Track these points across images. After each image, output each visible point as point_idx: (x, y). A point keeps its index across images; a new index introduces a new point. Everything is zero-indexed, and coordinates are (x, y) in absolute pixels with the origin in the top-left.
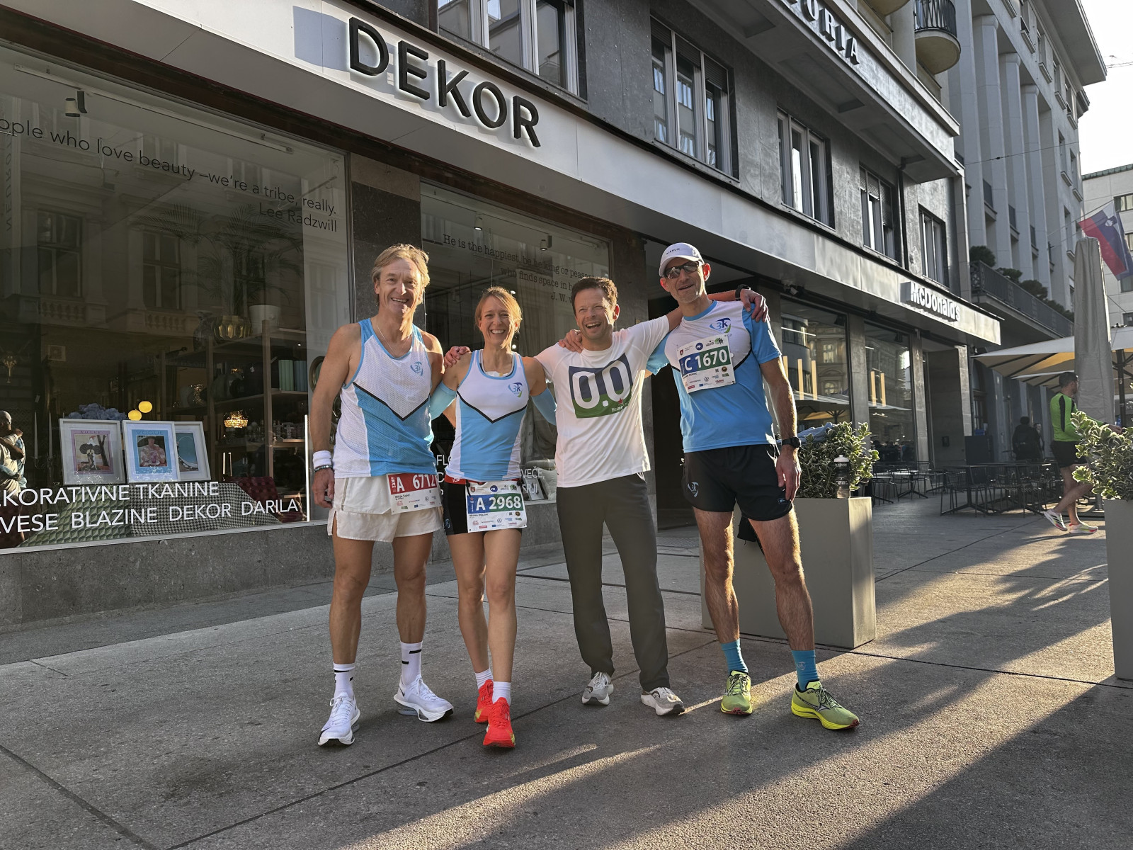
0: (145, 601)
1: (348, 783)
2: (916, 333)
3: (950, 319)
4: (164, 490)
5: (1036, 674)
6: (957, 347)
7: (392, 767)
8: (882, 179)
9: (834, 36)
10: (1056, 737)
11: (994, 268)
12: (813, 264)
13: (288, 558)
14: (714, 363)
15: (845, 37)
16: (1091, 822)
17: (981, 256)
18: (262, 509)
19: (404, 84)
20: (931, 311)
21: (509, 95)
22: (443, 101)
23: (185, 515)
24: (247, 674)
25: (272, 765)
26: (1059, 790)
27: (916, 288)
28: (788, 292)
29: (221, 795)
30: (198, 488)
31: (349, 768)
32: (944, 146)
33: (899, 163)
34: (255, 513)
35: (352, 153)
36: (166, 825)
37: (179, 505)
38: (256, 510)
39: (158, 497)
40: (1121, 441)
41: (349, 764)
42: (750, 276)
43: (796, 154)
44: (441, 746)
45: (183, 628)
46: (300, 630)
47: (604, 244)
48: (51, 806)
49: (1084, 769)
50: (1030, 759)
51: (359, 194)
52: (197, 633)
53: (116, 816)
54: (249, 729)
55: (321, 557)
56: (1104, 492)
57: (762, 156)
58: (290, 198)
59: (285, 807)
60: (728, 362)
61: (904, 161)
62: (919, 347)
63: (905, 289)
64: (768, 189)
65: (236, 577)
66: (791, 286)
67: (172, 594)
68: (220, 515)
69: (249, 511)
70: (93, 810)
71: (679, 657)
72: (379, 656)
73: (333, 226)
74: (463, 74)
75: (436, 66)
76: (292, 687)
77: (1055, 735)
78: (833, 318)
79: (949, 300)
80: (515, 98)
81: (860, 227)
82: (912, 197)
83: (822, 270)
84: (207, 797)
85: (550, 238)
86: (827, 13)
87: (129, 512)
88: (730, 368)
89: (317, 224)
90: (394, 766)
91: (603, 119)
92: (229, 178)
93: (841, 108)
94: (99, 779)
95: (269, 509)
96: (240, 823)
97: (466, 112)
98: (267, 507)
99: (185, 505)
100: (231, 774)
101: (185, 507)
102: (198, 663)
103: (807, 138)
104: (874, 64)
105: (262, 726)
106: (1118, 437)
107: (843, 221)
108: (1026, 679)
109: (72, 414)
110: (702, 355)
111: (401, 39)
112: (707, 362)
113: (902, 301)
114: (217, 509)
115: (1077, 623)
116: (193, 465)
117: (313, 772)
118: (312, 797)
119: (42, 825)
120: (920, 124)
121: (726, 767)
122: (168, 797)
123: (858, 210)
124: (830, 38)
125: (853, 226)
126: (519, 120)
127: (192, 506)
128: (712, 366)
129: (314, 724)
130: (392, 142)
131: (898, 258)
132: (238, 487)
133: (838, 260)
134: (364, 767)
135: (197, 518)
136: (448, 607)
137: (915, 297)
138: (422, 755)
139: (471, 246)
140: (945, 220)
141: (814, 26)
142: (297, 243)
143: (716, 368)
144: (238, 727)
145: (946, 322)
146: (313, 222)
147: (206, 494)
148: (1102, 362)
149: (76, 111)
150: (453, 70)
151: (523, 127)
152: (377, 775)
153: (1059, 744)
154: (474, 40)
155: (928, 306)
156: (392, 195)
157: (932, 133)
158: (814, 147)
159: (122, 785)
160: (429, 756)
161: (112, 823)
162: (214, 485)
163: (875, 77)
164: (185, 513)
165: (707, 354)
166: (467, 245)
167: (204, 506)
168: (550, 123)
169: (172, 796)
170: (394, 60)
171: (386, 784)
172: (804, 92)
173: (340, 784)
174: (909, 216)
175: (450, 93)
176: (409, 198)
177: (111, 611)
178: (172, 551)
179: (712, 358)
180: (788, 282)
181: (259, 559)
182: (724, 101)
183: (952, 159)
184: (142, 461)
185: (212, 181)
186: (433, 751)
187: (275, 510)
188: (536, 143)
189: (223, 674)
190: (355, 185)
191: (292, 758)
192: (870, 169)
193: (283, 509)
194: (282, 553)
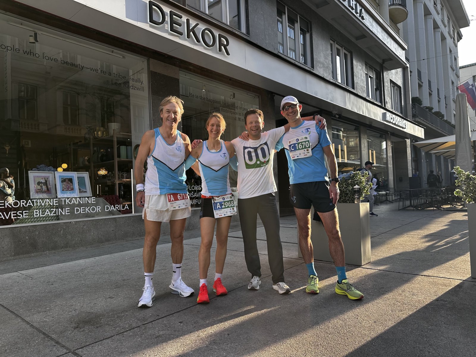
0: (65, 247)
1: (150, 322)
2: (389, 134)
3: (403, 128)
5: (438, 276)
6: (406, 140)
8: (375, 68)
9: (354, 8)
10: (446, 302)
11: (422, 106)
12: (345, 105)
13: (125, 229)
14: (303, 147)
15: (359, 8)
16: (460, 338)
17: (416, 101)
18: (114, 209)
19: (172, 29)
20: (395, 124)
21: (217, 33)
22: (189, 36)
24: (108, 277)
25: (118, 314)
26: (447, 324)
27: (388, 114)
28: (335, 116)
29: (97, 327)
30: (87, 200)
31: (151, 316)
32: (401, 54)
33: (382, 62)
34: (111, 210)
35: (150, 59)
36: (75, 340)
37: (79, 207)
38: (111, 209)
39: (70, 204)
40: (474, 179)
41: (151, 314)
42: (318, 110)
43: (338, 58)
44: (189, 307)
45: (81, 258)
46: (130, 259)
47: (257, 97)
48: (27, 332)
49: (458, 316)
50: (435, 311)
51: (153, 76)
52: (87, 260)
53: (53, 336)
54: (109, 300)
55: (139, 229)
56: (467, 200)
57: (324, 59)
58: (124, 77)
59: (124, 332)
60: (309, 147)
61: (384, 61)
62: (390, 140)
63: (384, 115)
64: (326, 73)
65: (103, 237)
66: (336, 114)
67: (76, 244)
68: (96, 211)
69: (108, 209)
70: (44, 334)
71: (288, 269)
72: (163, 269)
73: (142, 89)
74: (197, 25)
75: (186, 21)
76: (127, 282)
77: (446, 301)
78: (354, 127)
79: (403, 120)
80: (219, 35)
81: (365, 89)
82: (387, 76)
83: (349, 107)
84: (91, 328)
85: (234, 94)
87: (58, 210)
88: (310, 149)
89: (136, 89)
90: (169, 315)
91: (256, 43)
92: (98, 69)
93: (357, 38)
94: (46, 321)
95: (117, 208)
96: (105, 339)
97: (198, 41)
98: (116, 208)
99: (81, 207)
100: (101, 319)
102: (87, 273)
103: (343, 51)
104: (371, 20)
105: (114, 298)
106: (473, 177)
107: (358, 87)
108: (434, 278)
109: (34, 169)
110: (298, 144)
111: (170, 10)
112: (300, 147)
113: (382, 120)
114: (95, 209)
115: (456, 255)
116: (84, 190)
117: (135, 318)
118: (135, 328)
119: (23, 340)
120: (391, 46)
121: (308, 315)
122: (75, 328)
123: (364, 82)
124: (352, 9)
125: (362, 89)
126: (221, 44)
127: (84, 207)
128: (302, 149)
129: (136, 298)
130: (167, 53)
131: (381, 102)
132: (103, 199)
133: (356, 103)
134: (157, 315)
135: (86, 212)
136: (192, 249)
137: (388, 118)
138: (181, 311)
139: (201, 97)
140: (401, 86)
141: (346, 3)
142: (128, 97)
143: (304, 149)
144: (104, 299)
145: (401, 129)
146: (134, 88)
147: (90, 202)
148: (467, 145)
149: (34, 41)
150: (193, 23)
151: (223, 47)
152: (162, 319)
153: (448, 305)
154: (201, 10)
155: (394, 122)
156: (167, 76)
157: (395, 49)
158: (345, 54)
159: (56, 323)
160: (184, 311)
161: (52, 339)
162: (93, 199)
163: (372, 25)
164: (82, 210)
165: (301, 144)
166: (199, 97)
167: (89, 207)
168: (234, 45)
169: (77, 328)
170: (168, 18)
171: (166, 323)
172: (341, 31)
173: (147, 322)
174: (386, 84)
175: (191, 33)
176: (175, 77)
177: (51, 251)
178: (76, 226)
179: (302, 145)
180: (335, 112)
181: (113, 229)
182: (308, 36)
183: (404, 59)
184: (63, 189)
185: (91, 70)
186: (186, 309)
187: (119, 209)
188: (228, 54)
189: (98, 277)
190: (151, 71)
191: (127, 312)
192: (369, 64)
193: (122, 209)
194: (122, 227)
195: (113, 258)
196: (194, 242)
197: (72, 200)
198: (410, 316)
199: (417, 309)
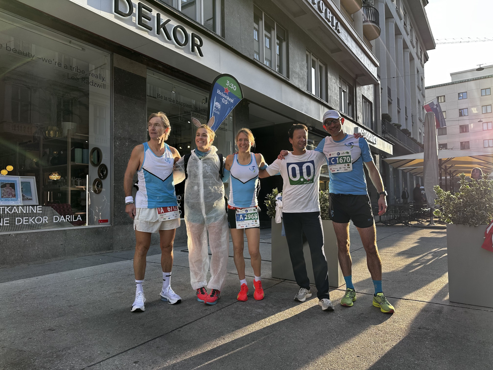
0: (2, 264)
1: (98, 363)
3: (373, 143)
4: (14, 209)
6: (375, 155)
7: (121, 353)
8: (348, 83)
9: (331, 20)
10: (429, 331)
11: (391, 123)
12: (320, 117)
13: (76, 243)
14: (344, 162)
15: (335, 21)
17: (386, 118)
18: (64, 220)
19: (140, 22)
21: (190, 32)
22: (159, 32)
23: (24, 222)
24: (50, 302)
25: (59, 353)
27: (360, 130)
30: (31, 209)
31: (100, 354)
32: (373, 71)
33: (355, 76)
34: (60, 221)
35: (114, 53)
37: (21, 217)
38: (61, 220)
39: (10, 213)
41: (99, 352)
43: (313, 70)
44: (147, 341)
45: (20, 278)
46: (80, 279)
49: (443, 347)
51: (117, 73)
52: (27, 280)
54: (48, 333)
55: (93, 243)
56: (446, 220)
57: (299, 69)
58: (83, 72)
60: (350, 162)
63: (356, 129)
64: (301, 84)
65: (49, 252)
66: (310, 126)
67: (16, 261)
68: (42, 222)
69: (57, 220)
72: (118, 292)
73: (104, 86)
74: (169, 21)
75: (156, 16)
76: (73, 309)
79: (373, 135)
80: (192, 34)
81: (338, 103)
82: (360, 91)
86: (328, 10)
88: (351, 165)
89: (96, 85)
90: (123, 352)
91: (232, 47)
92: (52, 60)
93: (333, 51)
95: (67, 219)
97: (169, 38)
98: (66, 218)
99: (24, 217)
100: (36, 359)
101: (24, 218)
102: (26, 296)
103: (318, 63)
104: (346, 34)
105: (56, 331)
106: (454, 197)
107: (331, 100)
108: (412, 302)
110: (339, 158)
111: (139, 2)
112: (341, 161)
114: (41, 219)
116: (29, 197)
117: (80, 357)
120: (364, 61)
123: (338, 95)
124: (329, 21)
125: (335, 102)
126: (194, 44)
127: (28, 218)
128: (343, 163)
129: (83, 330)
130: (134, 49)
131: (353, 117)
132: (52, 208)
134: (107, 353)
135: (30, 223)
138: (137, 346)
139: (170, 99)
140: (372, 102)
141: (323, 15)
142: (87, 94)
143: (345, 164)
144: (42, 332)
145: (371, 144)
146: (94, 84)
147: (35, 212)
148: (434, 163)
150: (164, 18)
151: (196, 47)
152: (113, 358)
153: (431, 334)
154: (174, 6)
156: (133, 74)
157: (368, 65)
158: (320, 67)
160: (141, 347)
162: (39, 208)
163: (347, 39)
164: (24, 221)
165: (342, 158)
166: (168, 99)
167: (34, 217)
168: (208, 46)
170: (135, 10)
171: (118, 363)
172: (317, 43)
174: (358, 99)
175: (162, 29)
176: (141, 76)
178: (16, 239)
179: (343, 159)
180: (309, 124)
181: (62, 243)
182: (284, 45)
183: (376, 77)
184: (3, 195)
185: (43, 61)
186: (142, 344)
187: (70, 220)
188: (201, 55)
189: (38, 302)
190: (115, 68)
191: (70, 349)
192: (344, 78)
193: (74, 220)
194: (73, 241)
195: (59, 278)
196: (157, 260)
197: (13, 209)
198: (395, 348)
199: (401, 339)
